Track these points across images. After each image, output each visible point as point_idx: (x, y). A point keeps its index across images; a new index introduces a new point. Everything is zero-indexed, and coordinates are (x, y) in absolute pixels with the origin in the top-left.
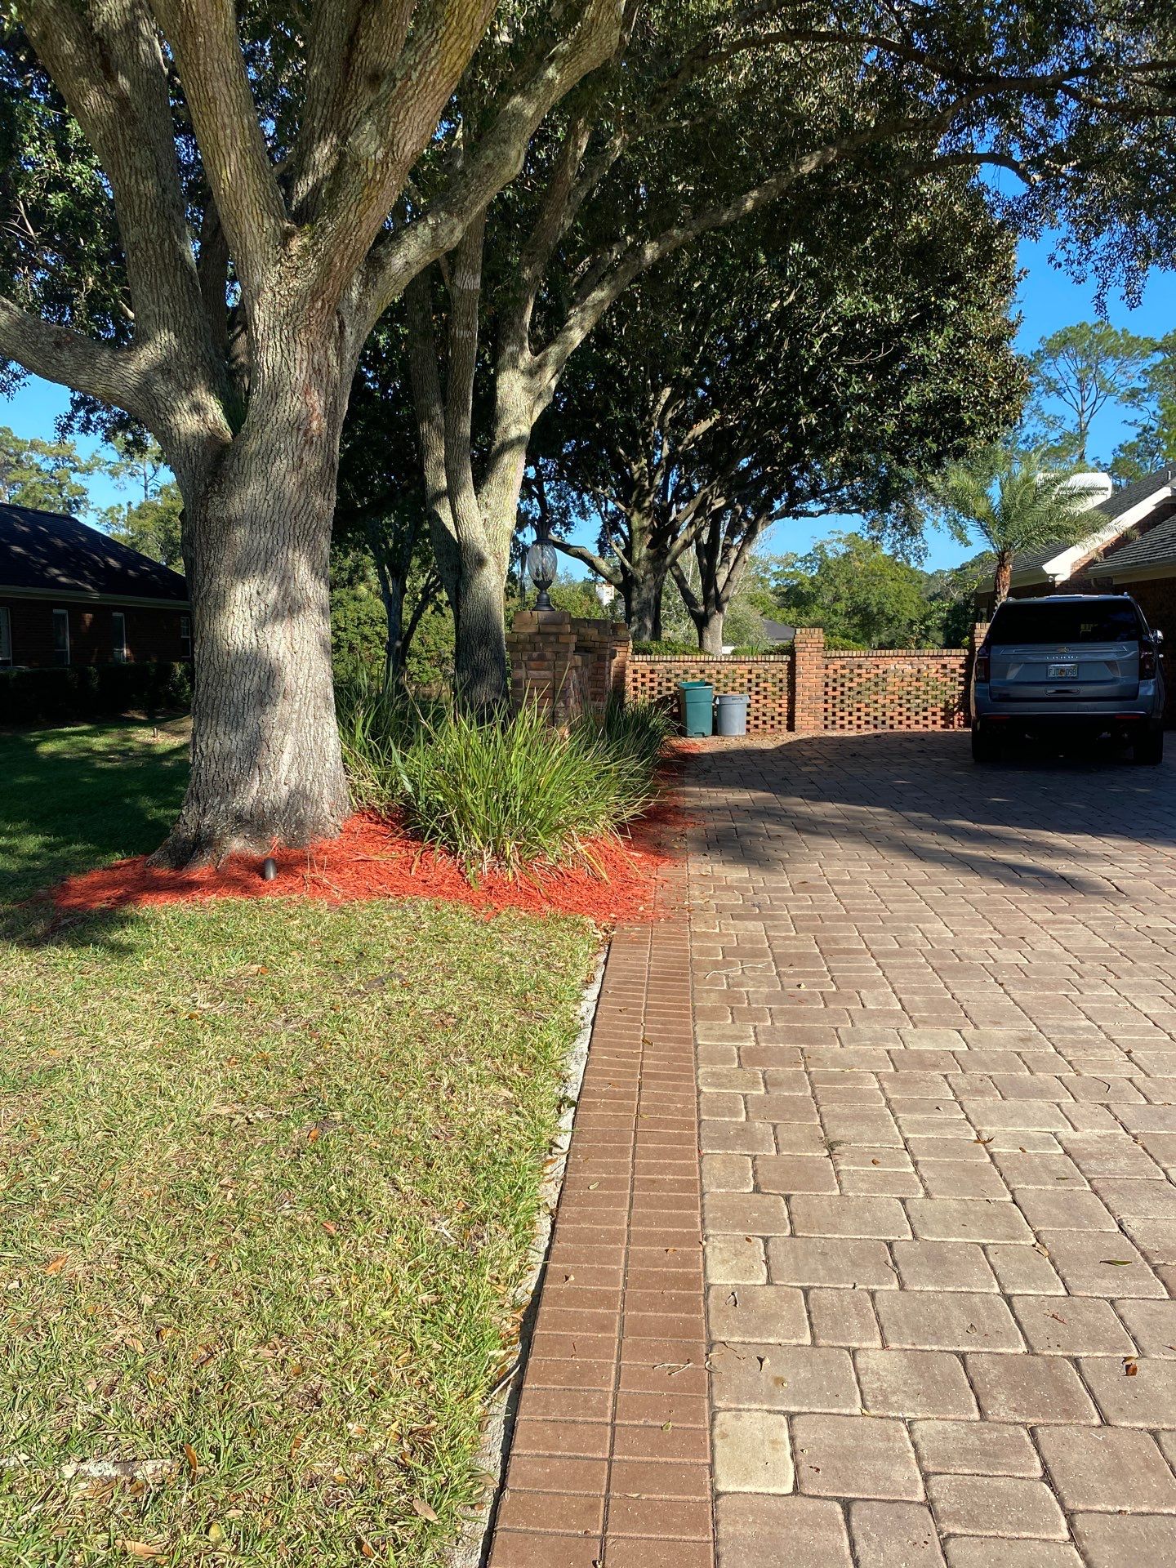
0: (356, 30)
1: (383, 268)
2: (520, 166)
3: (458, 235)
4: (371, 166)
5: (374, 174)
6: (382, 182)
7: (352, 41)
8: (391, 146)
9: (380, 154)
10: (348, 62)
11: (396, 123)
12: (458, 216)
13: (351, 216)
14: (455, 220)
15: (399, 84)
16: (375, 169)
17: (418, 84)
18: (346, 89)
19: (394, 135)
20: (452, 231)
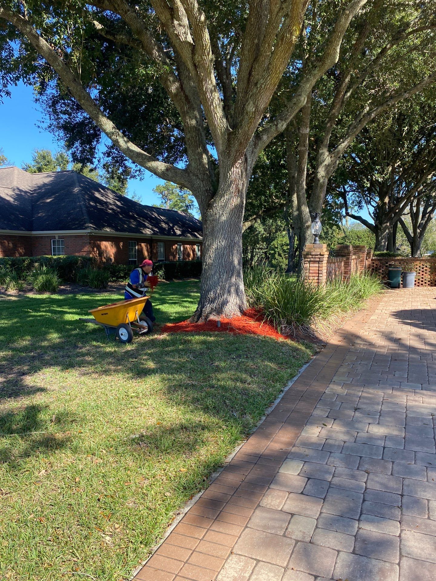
0: (251, 70)
1: (260, 139)
2: (305, 102)
3: (285, 126)
4: (251, 113)
5: (252, 115)
6: (254, 117)
7: (250, 74)
8: (257, 107)
9: (254, 110)
10: (249, 79)
11: (258, 100)
12: (284, 120)
13: (246, 128)
14: (284, 122)
15: (259, 89)
16: (252, 114)
17: (264, 88)
18: (248, 88)
19: (257, 104)
20: (282, 126)
